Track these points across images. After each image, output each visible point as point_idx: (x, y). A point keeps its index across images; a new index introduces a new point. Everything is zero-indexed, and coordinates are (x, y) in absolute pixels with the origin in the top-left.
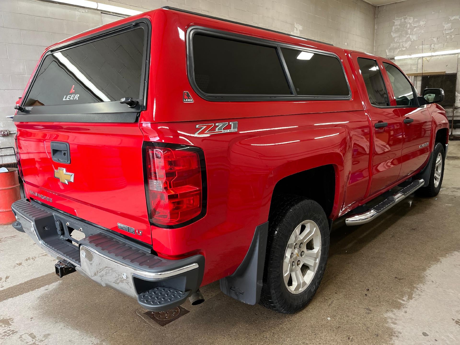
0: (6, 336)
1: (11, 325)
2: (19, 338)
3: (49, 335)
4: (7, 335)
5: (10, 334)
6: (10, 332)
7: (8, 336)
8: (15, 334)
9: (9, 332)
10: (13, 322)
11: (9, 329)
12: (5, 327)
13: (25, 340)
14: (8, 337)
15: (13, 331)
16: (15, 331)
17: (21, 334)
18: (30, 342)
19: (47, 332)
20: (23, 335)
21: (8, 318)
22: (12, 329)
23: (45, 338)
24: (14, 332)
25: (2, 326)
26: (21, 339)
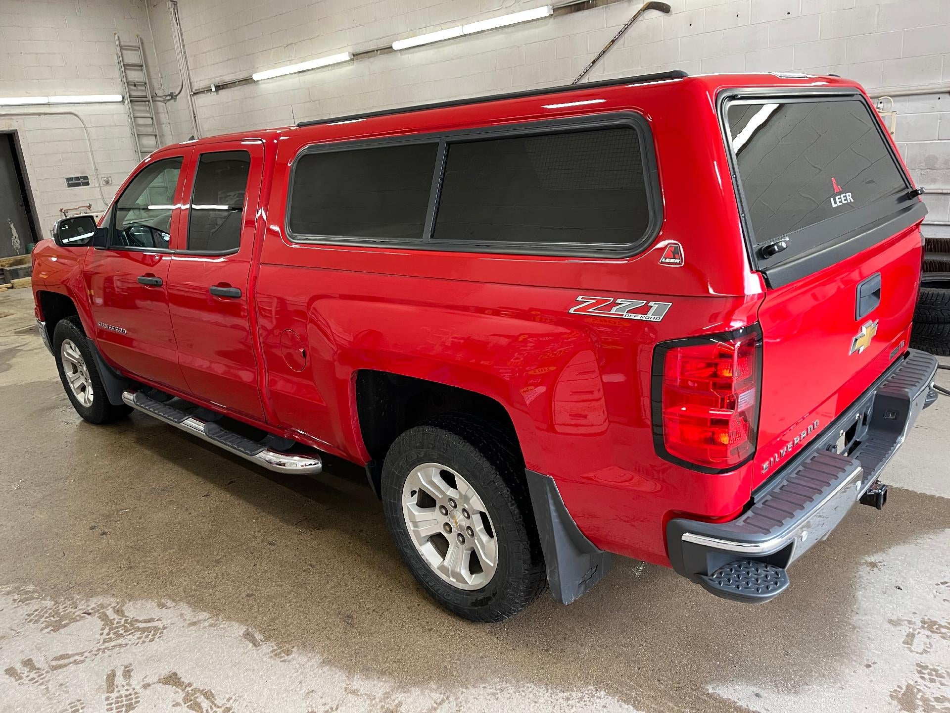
0: (939, 672)
1: (908, 686)
2: (929, 652)
3: (890, 622)
4: (934, 673)
5: (931, 669)
6: (924, 674)
7: (936, 671)
8: (923, 665)
9: (927, 676)
10: (899, 687)
11: (920, 680)
12: (919, 691)
13: (925, 644)
14: (938, 668)
15: (920, 672)
16: (919, 669)
17: (918, 655)
18: (924, 634)
19: (887, 626)
20: (917, 653)
21: (895, 702)
22: (916, 676)
23: (901, 623)
24: (921, 668)
25: (922, 696)
26: (927, 649)
